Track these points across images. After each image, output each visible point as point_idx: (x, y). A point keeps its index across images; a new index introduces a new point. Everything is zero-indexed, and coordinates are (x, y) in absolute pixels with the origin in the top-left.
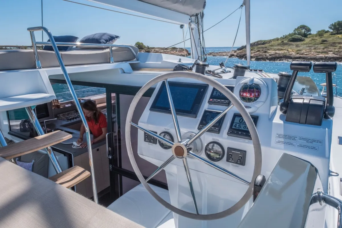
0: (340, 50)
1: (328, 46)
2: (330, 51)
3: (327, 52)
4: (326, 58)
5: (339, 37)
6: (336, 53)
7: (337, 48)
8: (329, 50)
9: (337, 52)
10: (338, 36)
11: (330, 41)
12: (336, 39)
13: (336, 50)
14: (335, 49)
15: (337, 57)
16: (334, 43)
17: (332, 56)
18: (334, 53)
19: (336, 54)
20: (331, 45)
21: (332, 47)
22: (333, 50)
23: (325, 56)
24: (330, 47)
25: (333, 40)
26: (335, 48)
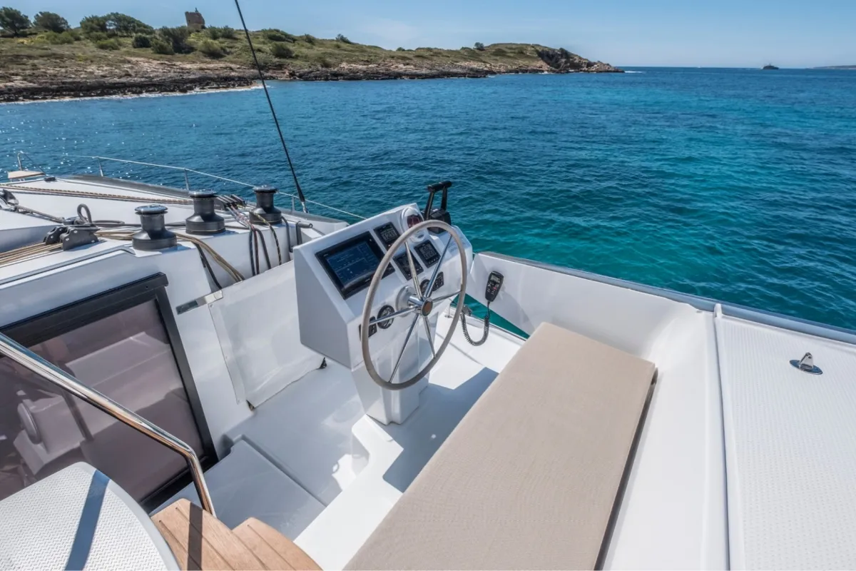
0: (34, 72)
1: (5, 63)
2: (13, 74)
3: (8, 77)
4: (10, 90)
5: (23, 43)
6: (29, 78)
7: (29, 67)
8: (12, 72)
9: (30, 75)
10: (21, 40)
11: (6, 51)
12: (19, 47)
13: (28, 72)
14: (24, 70)
15: (35, 88)
16: (17, 56)
17: (23, 85)
18: (25, 80)
19: (30, 82)
20: (12, 61)
21: (15, 66)
22: (20, 71)
23: (6, 86)
24: (11, 66)
25: (12, 48)
26: (24, 67)
